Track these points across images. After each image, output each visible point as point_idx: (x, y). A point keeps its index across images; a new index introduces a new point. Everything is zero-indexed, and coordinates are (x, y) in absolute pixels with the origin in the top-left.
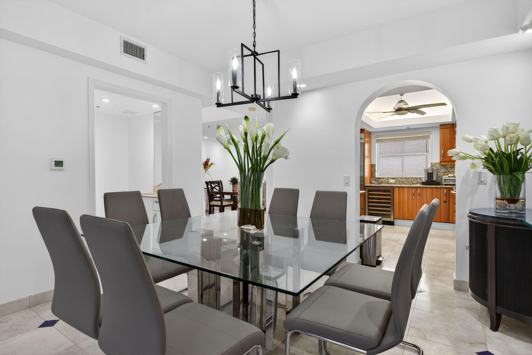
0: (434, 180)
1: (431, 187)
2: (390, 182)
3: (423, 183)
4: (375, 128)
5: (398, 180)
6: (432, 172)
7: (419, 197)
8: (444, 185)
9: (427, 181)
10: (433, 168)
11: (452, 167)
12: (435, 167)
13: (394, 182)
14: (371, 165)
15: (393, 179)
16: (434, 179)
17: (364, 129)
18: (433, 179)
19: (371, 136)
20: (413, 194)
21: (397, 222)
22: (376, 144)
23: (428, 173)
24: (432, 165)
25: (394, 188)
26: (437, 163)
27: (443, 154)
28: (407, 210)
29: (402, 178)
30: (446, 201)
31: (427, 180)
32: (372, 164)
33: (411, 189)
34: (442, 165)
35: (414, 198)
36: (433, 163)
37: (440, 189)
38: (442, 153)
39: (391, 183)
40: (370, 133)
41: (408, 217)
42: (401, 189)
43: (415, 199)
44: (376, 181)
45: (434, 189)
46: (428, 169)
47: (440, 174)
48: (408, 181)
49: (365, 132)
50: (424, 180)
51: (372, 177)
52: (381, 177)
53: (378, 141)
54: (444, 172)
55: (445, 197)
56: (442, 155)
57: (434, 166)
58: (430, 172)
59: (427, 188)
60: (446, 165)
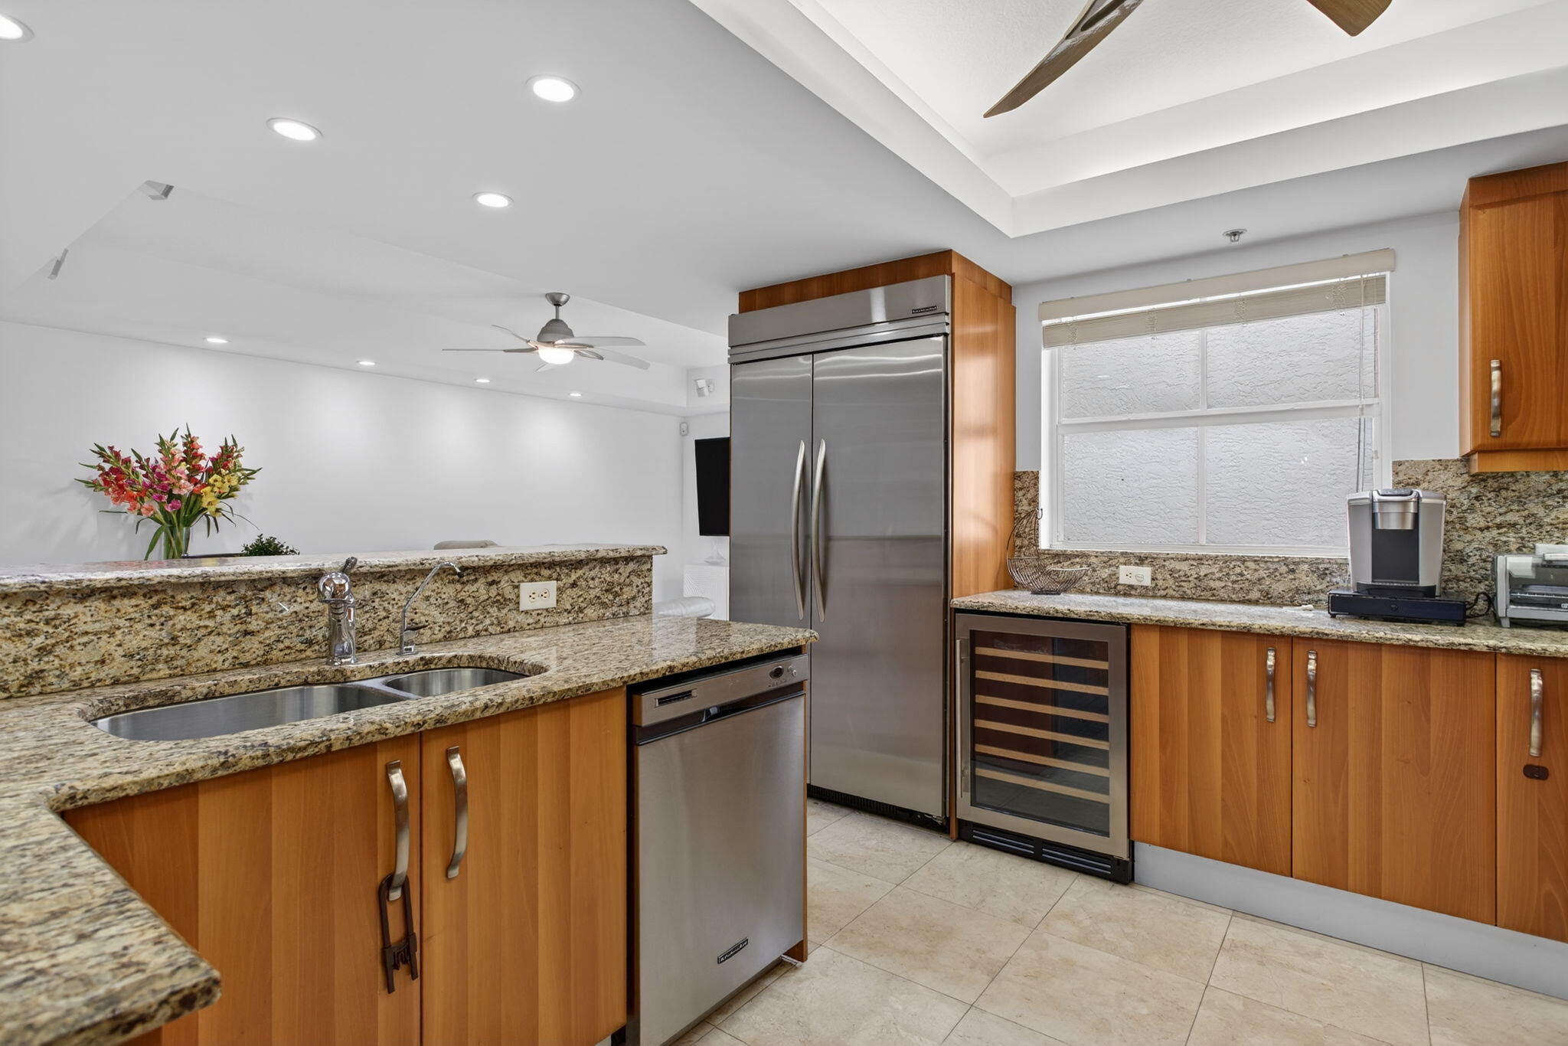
0: (1424, 582)
1: (1408, 648)
2: (1123, 580)
3: (1340, 606)
4: (1012, 236)
5: (1172, 572)
6: (1409, 526)
7: (1311, 707)
8: (1506, 623)
9: (1370, 589)
10: (1418, 498)
11: (1560, 491)
12: (1424, 489)
13: (1147, 582)
14: (1016, 476)
15: (1141, 560)
16: (1428, 575)
17: (949, 252)
18: (1417, 578)
19: (1015, 308)
20: (1271, 681)
21: (1152, 859)
22: (1045, 354)
23: (1376, 533)
24: (1407, 477)
25: (1137, 637)
26: (1444, 464)
27: (1502, 393)
28: (1219, 798)
29: (1200, 560)
30: (1543, 763)
31: (1367, 580)
32: (1019, 469)
33: (1250, 649)
34: (1478, 479)
35: (1271, 717)
36: (1416, 464)
37: (1485, 666)
38: (1496, 386)
39: (1129, 591)
40: (1004, 292)
41: (1226, 843)
42: (1183, 642)
43: (1283, 721)
44: (1041, 570)
45: (1436, 663)
46: (1381, 502)
47: (1473, 544)
48: (1234, 578)
49: (956, 268)
50: (1345, 585)
51: (1021, 547)
52: (1070, 548)
53: (1052, 337)
54: (1499, 526)
55: (1535, 733)
56: (1495, 402)
57: (1417, 484)
58: (1393, 524)
59: (1378, 646)
60: (1512, 474)
